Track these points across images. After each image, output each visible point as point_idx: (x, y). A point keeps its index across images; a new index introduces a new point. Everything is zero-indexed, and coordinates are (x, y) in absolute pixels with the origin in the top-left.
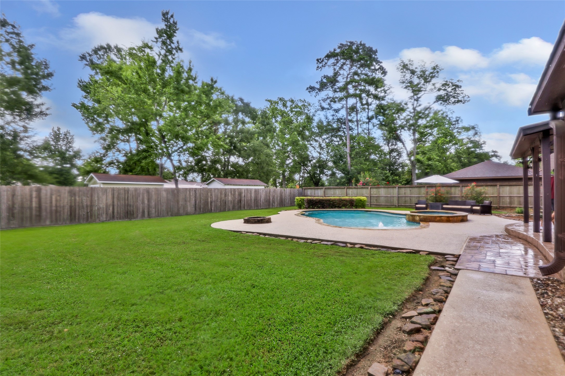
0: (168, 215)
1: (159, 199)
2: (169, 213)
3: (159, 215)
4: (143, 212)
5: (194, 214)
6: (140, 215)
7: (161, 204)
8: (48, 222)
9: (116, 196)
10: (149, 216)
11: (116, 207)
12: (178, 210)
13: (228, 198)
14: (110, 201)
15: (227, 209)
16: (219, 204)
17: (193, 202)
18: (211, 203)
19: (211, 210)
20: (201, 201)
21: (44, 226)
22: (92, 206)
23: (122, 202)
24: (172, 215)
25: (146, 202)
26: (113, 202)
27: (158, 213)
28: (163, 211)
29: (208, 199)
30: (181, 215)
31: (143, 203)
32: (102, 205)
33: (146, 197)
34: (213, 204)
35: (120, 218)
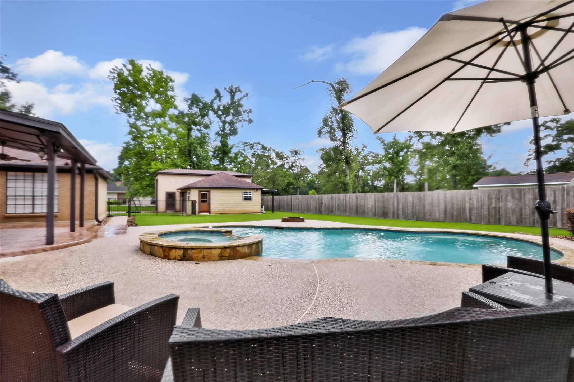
0: (413, 219)
1: (406, 203)
2: (415, 217)
3: (406, 218)
4: (394, 213)
5: (444, 221)
6: (391, 216)
7: (407, 207)
8: (348, 214)
9: (377, 200)
10: (398, 218)
11: (377, 208)
12: (424, 214)
13: (506, 205)
14: (373, 204)
15: (503, 221)
16: (486, 213)
17: (442, 207)
18: (471, 209)
19: (471, 219)
20: (453, 206)
21: (347, 216)
22: (365, 206)
23: (381, 204)
24: (417, 220)
25: (396, 205)
26: (375, 204)
27: (405, 215)
28: (409, 214)
29: (465, 205)
30: (427, 221)
31: (394, 206)
32: (370, 206)
33: (395, 200)
34: (474, 212)
35: (379, 216)
